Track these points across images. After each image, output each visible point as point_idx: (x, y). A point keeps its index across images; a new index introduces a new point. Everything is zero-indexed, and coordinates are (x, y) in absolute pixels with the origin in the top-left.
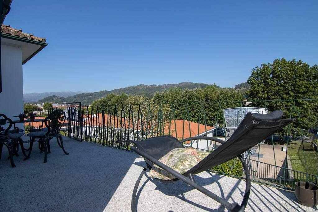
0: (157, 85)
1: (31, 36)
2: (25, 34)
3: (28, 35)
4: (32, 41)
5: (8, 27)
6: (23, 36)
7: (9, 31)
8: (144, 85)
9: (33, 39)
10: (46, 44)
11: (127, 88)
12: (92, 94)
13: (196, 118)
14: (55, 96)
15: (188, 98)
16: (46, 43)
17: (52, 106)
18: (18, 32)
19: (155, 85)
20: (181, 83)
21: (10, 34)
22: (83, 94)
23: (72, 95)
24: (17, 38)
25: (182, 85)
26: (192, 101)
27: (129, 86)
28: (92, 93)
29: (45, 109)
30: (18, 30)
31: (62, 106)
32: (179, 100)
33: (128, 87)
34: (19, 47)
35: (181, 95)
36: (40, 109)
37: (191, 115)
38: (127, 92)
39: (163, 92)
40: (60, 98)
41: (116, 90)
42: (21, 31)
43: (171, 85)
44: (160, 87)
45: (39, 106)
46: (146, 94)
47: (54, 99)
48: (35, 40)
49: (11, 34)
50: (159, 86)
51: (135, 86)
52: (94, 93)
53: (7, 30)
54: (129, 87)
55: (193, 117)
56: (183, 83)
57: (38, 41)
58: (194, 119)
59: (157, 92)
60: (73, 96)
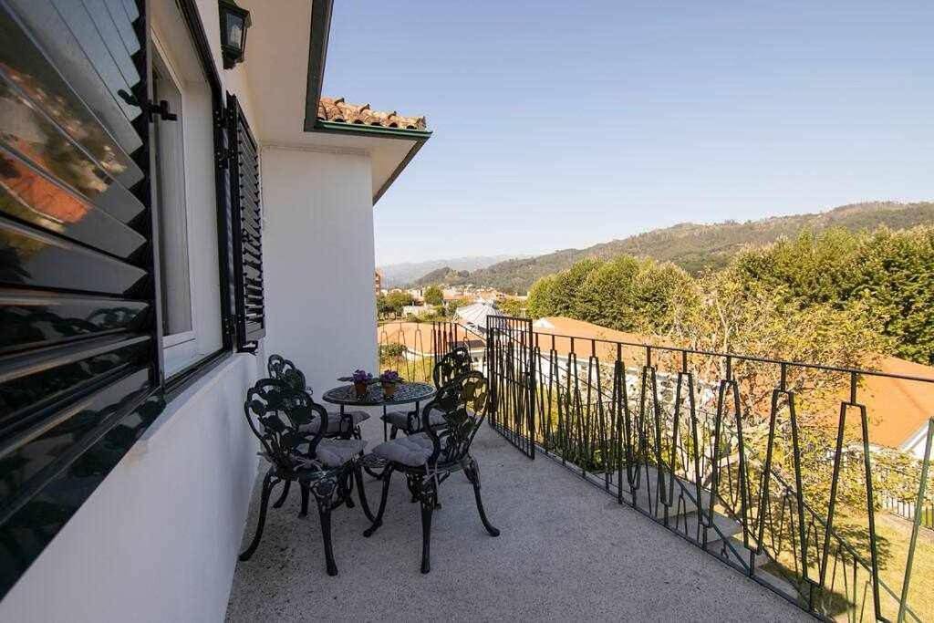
0: (742, 221)
1: (389, 117)
2: (377, 115)
3: (384, 116)
4: (392, 132)
5: (340, 104)
6: (372, 121)
7: (341, 112)
8: (690, 225)
9: (394, 125)
10: (426, 133)
11: (633, 238)
12: (534, 262)
13: (923, 343)
14: (447, 270)
15: (887, 265)
16: (426, 130)
17: (441, 296)
18: (362, 110)
19: (734, 223)
20: (843, 208)
21: (341, 121)
22: (512, 262)
23: (486, 266)
24: (357, 129)
25: (846, 213)
26: (908, 277)
27: (642, 232)
28: (535, 257)
29: (428, 302)
30: (361, 107)
31: (462, 294)
32: (844, 276)
33: (637, 235)
34: (363, 154)
35: (852, 255)
36: (417, 303)
37: (900, 332)
38: (635, 250)
39: (769, 248)
40: (460, 274)
41: (600, 247)
42: (368, 107)
43: (797, 216)
44: (751, 228)
45: (416, 294)
46: (701, 255)
47: (446, 277)
48: (401, 127)
49: (345, 121)
50: (750, 226)
51: (660, 230)
52: (540, 258)
53: (338, 112)
54: (640, 235)
55: (910, 338)
56: (851, 206)
57: (408, 127)
58: (911, 349)
59: (747, 249)
60: (486, 268)
